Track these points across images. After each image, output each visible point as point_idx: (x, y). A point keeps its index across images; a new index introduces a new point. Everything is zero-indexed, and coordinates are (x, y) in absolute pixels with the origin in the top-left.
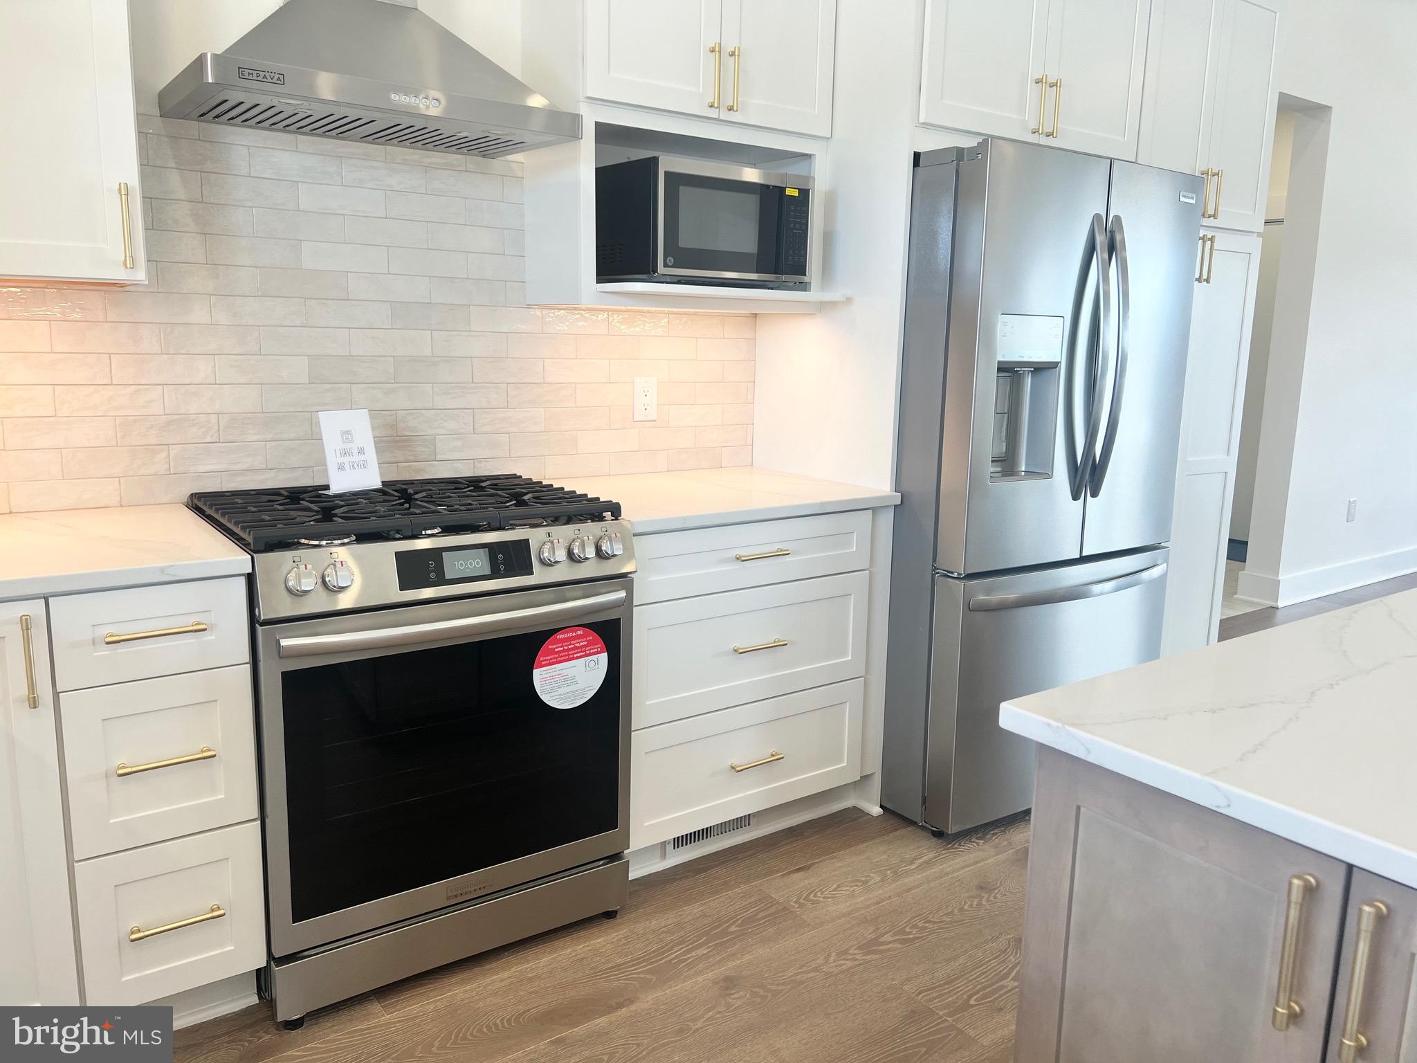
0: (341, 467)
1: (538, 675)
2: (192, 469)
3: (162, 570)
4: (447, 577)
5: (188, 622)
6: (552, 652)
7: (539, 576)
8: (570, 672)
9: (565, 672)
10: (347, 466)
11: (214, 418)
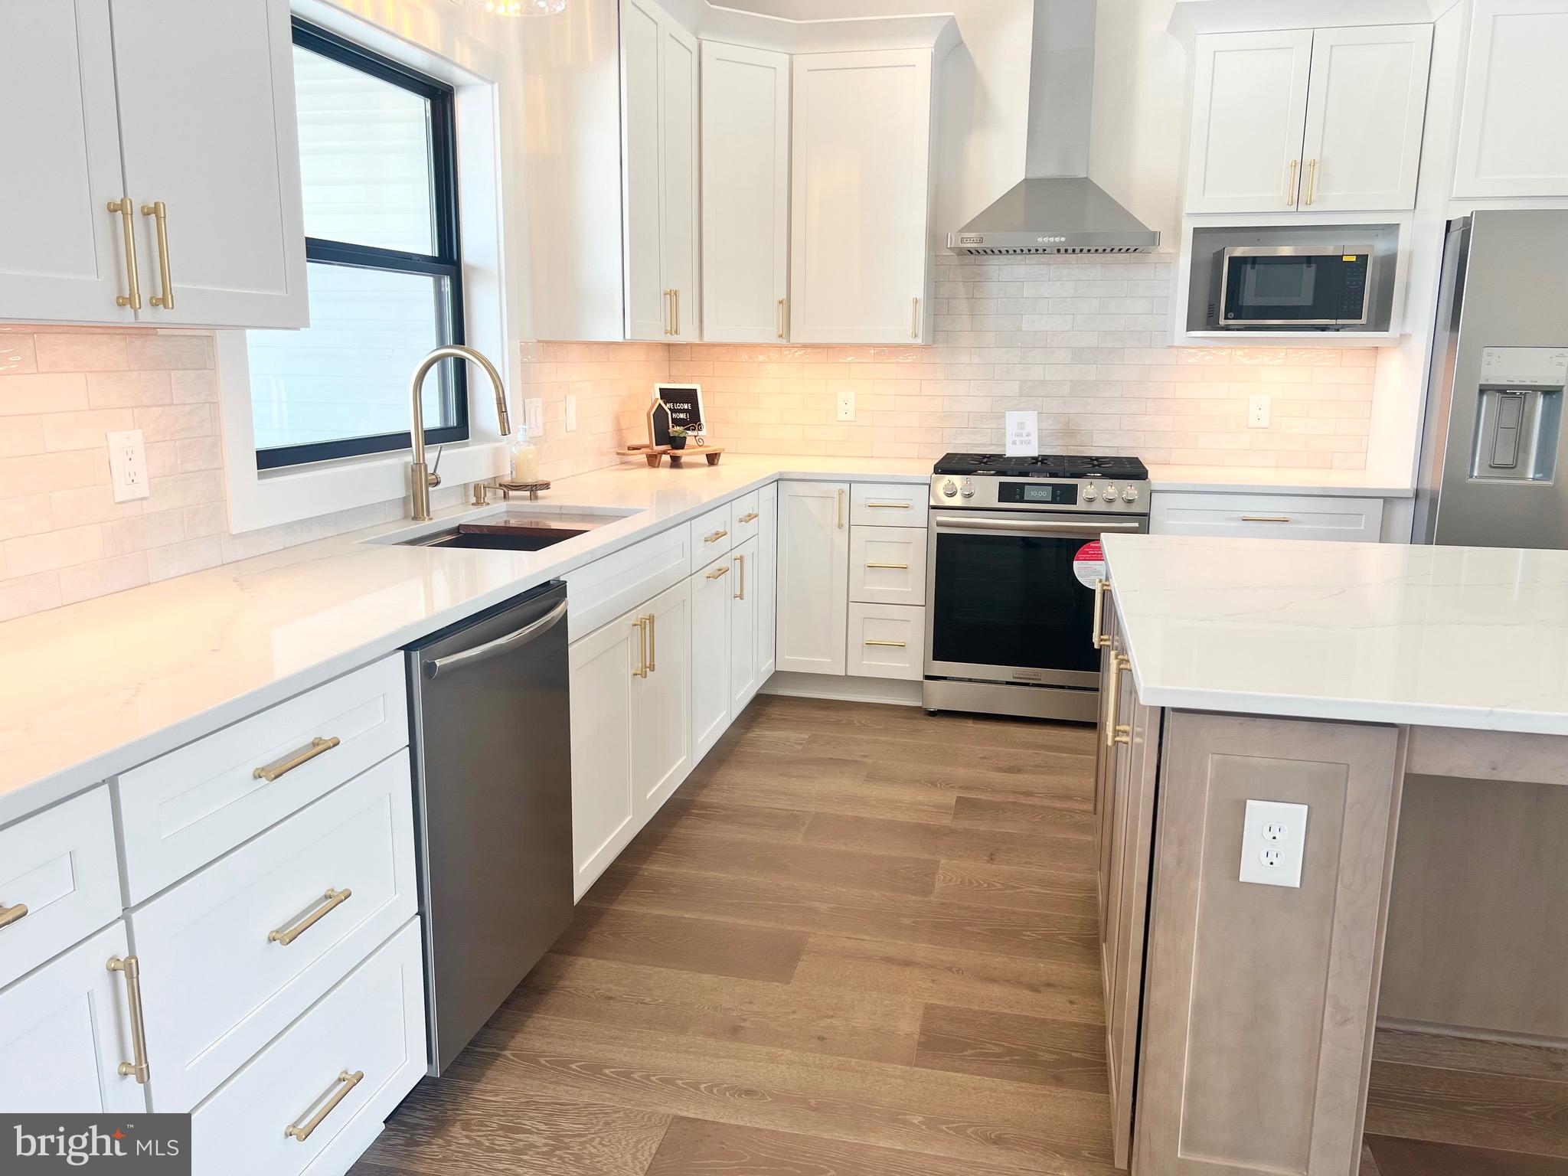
0: (1014, 443)
1: (1076, 565)
2: (953, 442)
3: (893, 476)
4: (1025, 499)
5: (904, 503)
6: (1087, 553)
7: (1081, 505)
8: (1098, 568)
9: (1094, 567)
10: (1018, 443)
11: (966, 414)
